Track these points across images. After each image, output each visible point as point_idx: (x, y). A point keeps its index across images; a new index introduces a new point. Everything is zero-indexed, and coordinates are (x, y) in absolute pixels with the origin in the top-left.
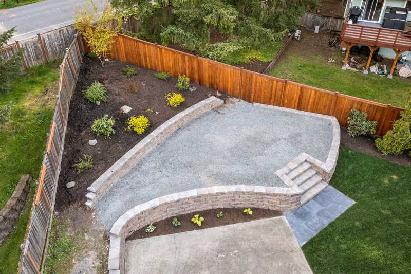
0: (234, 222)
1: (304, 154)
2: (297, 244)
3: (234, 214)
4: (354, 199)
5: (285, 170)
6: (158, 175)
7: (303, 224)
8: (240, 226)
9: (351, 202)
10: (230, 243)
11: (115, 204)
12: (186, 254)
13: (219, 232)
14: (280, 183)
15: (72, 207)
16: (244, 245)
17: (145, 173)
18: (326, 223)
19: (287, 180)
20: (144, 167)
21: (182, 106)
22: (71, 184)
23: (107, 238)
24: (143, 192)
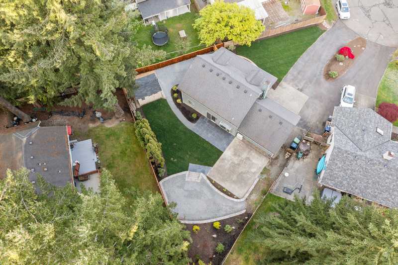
0: (218, 184)
1: (186, 180)
2: (212, 168)
3: (215, 185)
4: (189, 164)
5: (197, 181)
6: (224, 207)
7: (206, 170)
8: (218, 182)
9: (190, 164)
10: (223, 180)
11: (239, 206)
12: (233, 186)
13: (223, 185)
14: (203, 179)
15: (249, 212)
16: (221, 178)
17: (226, 211)
18: (201, 166)
19: (200, 178)
20: (225, 213)
21: (197, 225)
22: (246, 218)
23: (247, 199)
24: (231, 204)
